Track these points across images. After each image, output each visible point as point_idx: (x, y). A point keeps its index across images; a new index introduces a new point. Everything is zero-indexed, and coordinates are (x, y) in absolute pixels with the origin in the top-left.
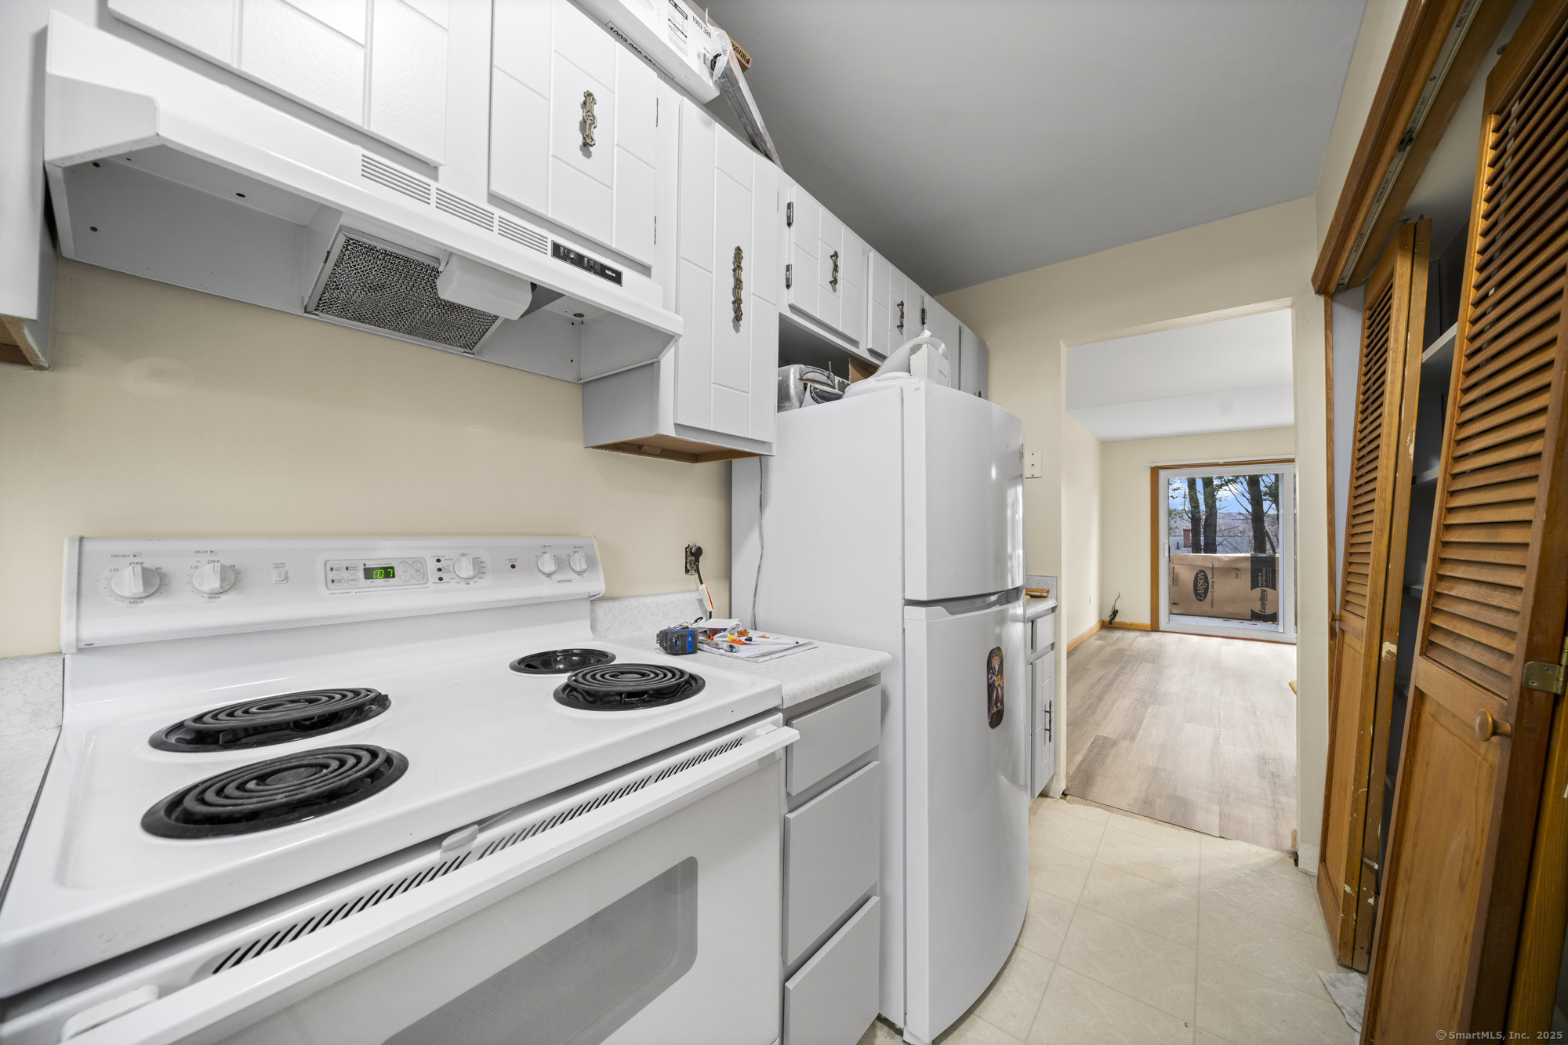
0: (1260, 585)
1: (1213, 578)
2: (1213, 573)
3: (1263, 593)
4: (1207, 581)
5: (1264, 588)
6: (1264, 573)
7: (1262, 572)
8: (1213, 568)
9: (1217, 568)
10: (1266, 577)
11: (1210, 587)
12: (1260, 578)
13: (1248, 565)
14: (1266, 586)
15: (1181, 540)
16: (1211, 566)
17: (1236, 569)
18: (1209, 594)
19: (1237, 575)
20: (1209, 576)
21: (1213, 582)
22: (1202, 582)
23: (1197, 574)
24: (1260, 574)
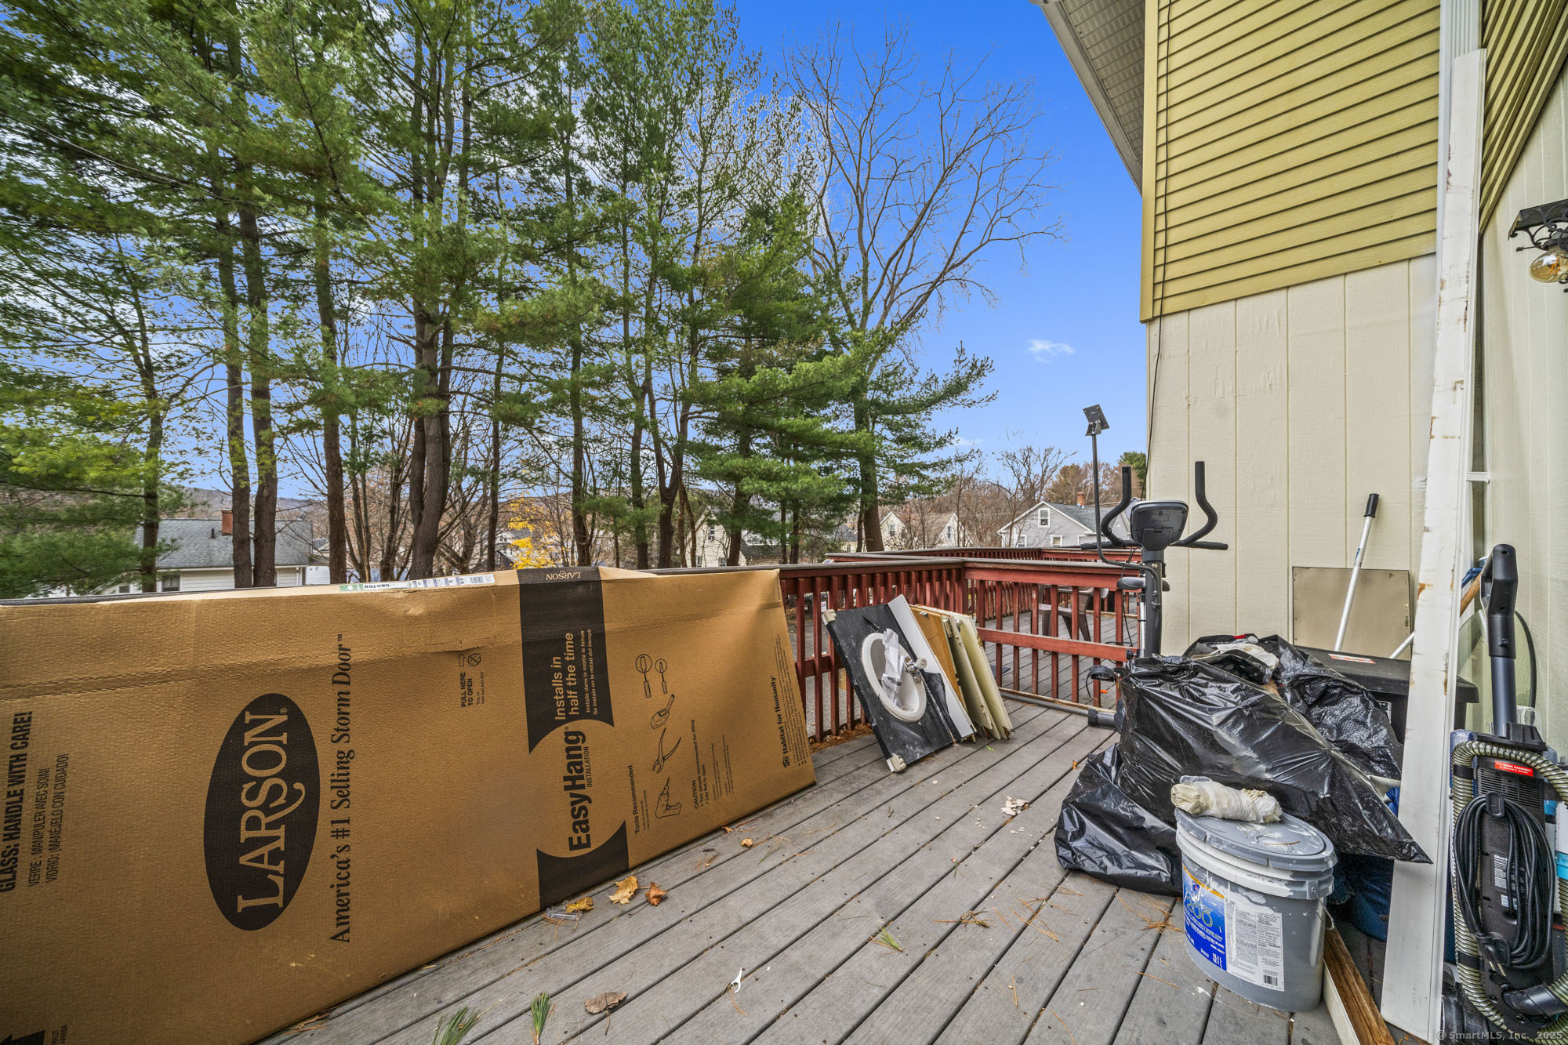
0: (560, 716)
1: (343, 732)
2: (343, 700)
3: (574, 741)
4: (303, 766)
5: (572, 726)
6: (570, 655)
7: (561, 653)
8: (343, 672)
9: (363, 665)
10: (579, 672)
11: (327, 795)
12: (557, 681)
13: (508, 628)
14: (583, 715)
15: (218, 525)
16: (334, 659)
17: (460, 654)
18: (324, 842)
19: (466, 683)
20: (322, 728)
21: (344, 759)
22: (271, 777)
23: (239, 727)
24: (556, 663)
